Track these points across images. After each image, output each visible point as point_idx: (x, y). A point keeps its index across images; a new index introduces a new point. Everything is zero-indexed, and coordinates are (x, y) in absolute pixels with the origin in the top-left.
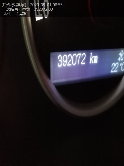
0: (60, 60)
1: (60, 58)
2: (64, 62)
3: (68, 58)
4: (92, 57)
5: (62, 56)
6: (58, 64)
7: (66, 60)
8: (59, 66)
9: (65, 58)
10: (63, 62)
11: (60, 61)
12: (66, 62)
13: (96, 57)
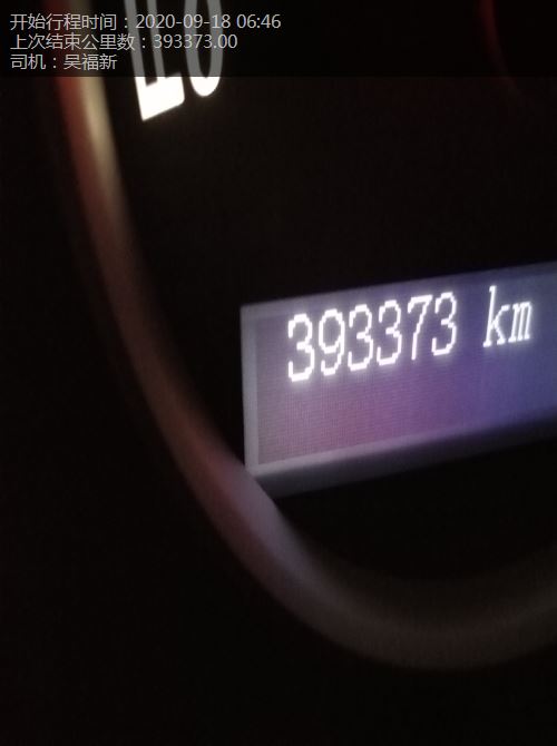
0: (301, 346)
1: (300, 332)
2: (328, 350)
3: (351, 324)
4: (497, 308)
5: (315, 318)
6: (291, 365)
7: (341, 340)
8: (297, 377)
10: (320, 355)
11: (304, 346)
12: (338, 350)
13: (524, 312)
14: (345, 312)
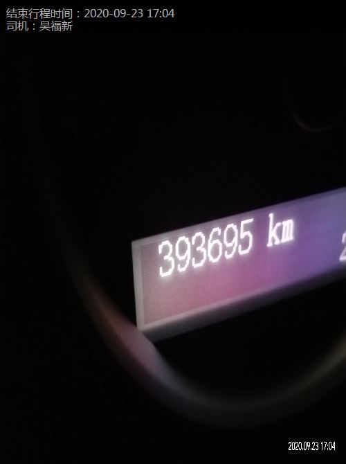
0: (166, 257)
1: (166, 250)
2: (181, 258)
3: (193, 243)
4: (274, 225)
5: (174, 242)
6: (161, 269)
7: (188, 252)
8: (164, 274)
9: (183, 248)
11: (168, 257)
12: (187, 257)
13: (289, 225)
14: (190, 237)
